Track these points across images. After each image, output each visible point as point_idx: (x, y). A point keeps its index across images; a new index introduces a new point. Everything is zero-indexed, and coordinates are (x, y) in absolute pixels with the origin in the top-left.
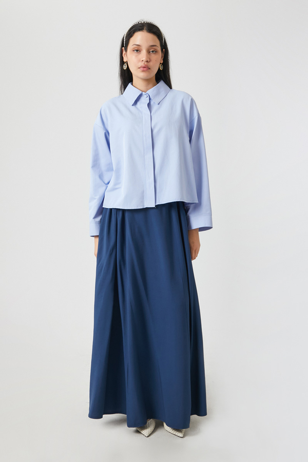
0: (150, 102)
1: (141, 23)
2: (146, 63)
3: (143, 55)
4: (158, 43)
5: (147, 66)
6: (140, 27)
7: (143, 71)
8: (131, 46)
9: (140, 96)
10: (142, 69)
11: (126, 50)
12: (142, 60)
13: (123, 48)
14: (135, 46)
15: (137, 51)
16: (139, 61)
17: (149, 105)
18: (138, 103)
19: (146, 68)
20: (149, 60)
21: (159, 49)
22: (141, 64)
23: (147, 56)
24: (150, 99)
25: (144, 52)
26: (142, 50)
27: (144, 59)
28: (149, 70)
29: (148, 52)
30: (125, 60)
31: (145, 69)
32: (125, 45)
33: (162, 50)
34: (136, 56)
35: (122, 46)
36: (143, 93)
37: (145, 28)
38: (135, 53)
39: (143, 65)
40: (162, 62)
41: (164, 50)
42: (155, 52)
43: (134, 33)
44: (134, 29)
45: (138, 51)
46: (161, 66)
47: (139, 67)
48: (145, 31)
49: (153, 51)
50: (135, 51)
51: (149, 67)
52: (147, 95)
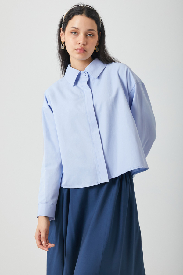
0: (89, 79)
1: (81, 7)
2: (82, 46)
3: (81, 38)
4: (95, 27)
5: (84, 49)
6: (79, 10)
7: (79, 53)
8: (69, 28)
9: (79, 75)
10: (78, 51)
11: (64, 30)
12: (78, 42)
13: (61, 28)
15: (75, 33)
16: (76, 43)
17: (89, 83)
18: (79, 82)
19: (83, 50)
20: (85, 44)
21: (96, 33)
22: (78, 47)
23: (84, 39)
24: (89, 76)
25: (81, 35)
26: (79, 33)
27: (81, 42)
28: (86, 52)
29: (86, 35)
30: (62, 40)
31: (81, 51)
32: (63, 25)
33: (98, 33)
34: (74, 38)
35: (61, 26)
36: (81, 72)
37: (84, 12)
40: (98, 45)
41: (100, 33)
42: (92, 35)
43: (73, 16)
44: (73, 12)
46: (97, 48)
47: (76, 49)
48: (84, 15)
49: (90, 35)
50: (73, 33)
51: (86, 50)
52: (86, 73)
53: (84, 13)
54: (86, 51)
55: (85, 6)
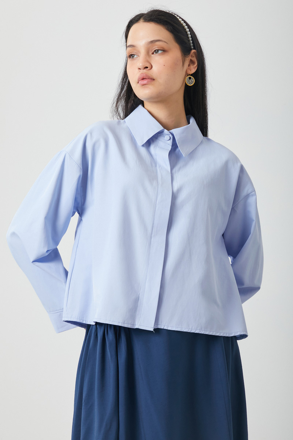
18: (152, 145)
46: (190, 78)
52: (171, 136)
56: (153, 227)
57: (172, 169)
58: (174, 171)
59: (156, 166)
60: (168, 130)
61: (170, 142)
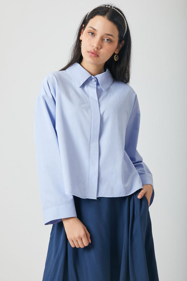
1: (107, 8)
2: (96, 49)
3: (95, 41)
4: (116, 33)
7: (91, 56)
10: (91, 54)
12: (92, 45)
14: (91, 29)
16: (90, 45)
19: (95, 54)
20: (99, 48)
21: (115, 39)
22: (91, 49)
23: (99, 43)
25: (98, 37)
26: (96, 35)
27: (95, 45)
28: (97, 58)
29: (102, 39)
33: (119, 41)
34: (89, 39)
38: (90, 36)
39: (93, 51)
43: (95, 15)
45: (93, 34)
46: (116, 56)
47: (89, 51)
48: (106, 17)
49: (108, 40)
50: (90, 33)
51: (98, 54)
52: (95, 79)
53: (107, 15)
54: (98, 56)
55: (112, 8)
56: (90, 137)
57: (98, 99)
58: (100, 99)
59: (89, 98)
60: (94, 76)
61: (95, 83)
